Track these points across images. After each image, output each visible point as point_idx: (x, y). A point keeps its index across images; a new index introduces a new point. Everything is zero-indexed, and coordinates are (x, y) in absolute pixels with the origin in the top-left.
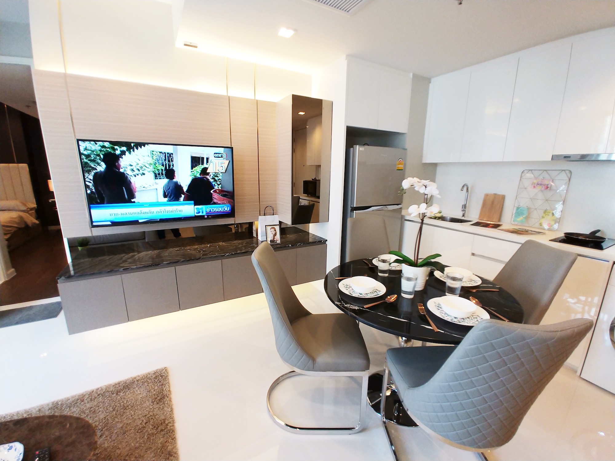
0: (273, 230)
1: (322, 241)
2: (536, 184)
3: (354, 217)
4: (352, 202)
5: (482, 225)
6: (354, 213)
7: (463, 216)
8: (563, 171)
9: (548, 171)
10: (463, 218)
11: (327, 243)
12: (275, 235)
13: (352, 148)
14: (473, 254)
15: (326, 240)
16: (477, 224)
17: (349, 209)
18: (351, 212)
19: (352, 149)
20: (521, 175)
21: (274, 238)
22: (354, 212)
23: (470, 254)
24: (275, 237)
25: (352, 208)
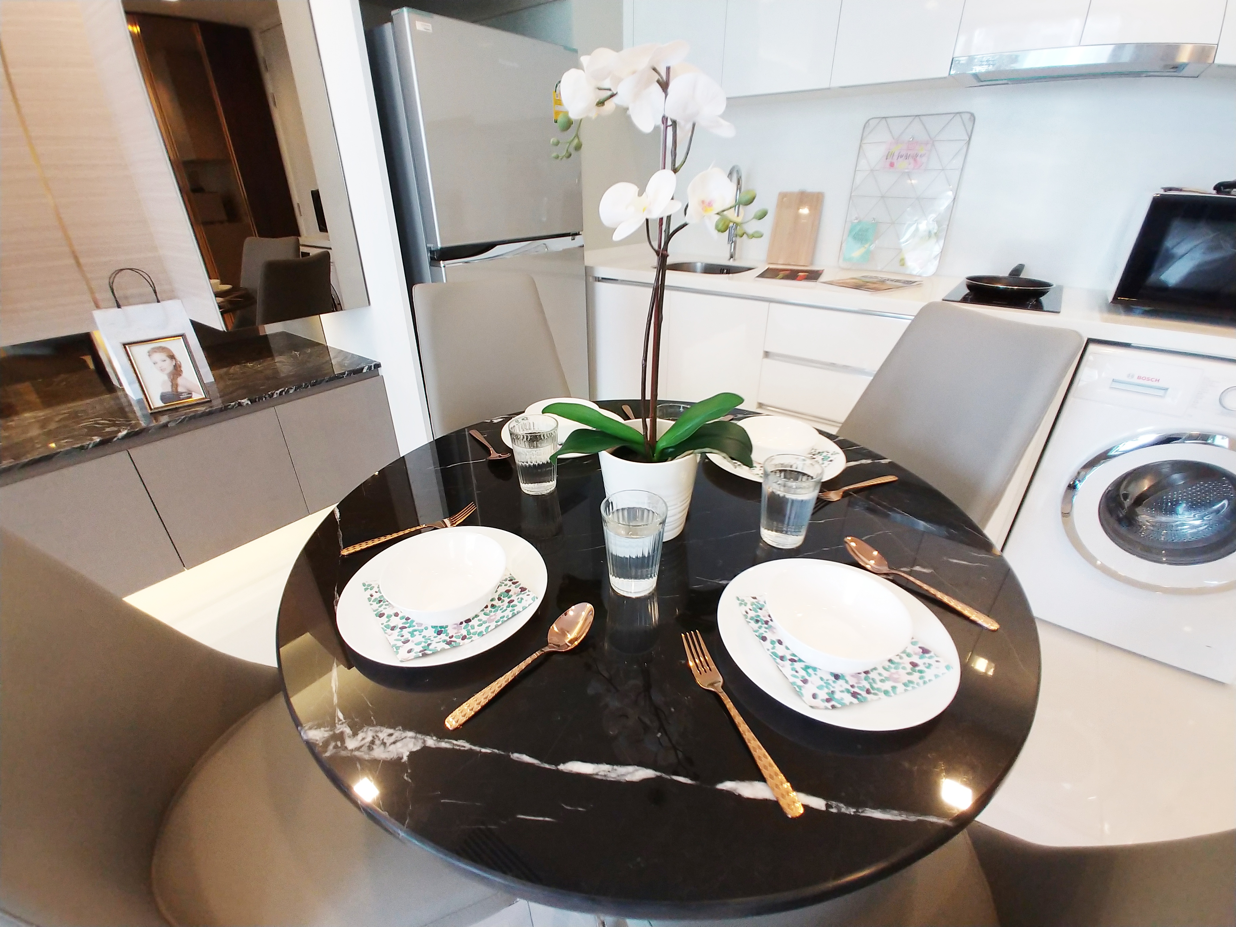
0: (159, 357)
1: (365, 371)
2: (895, 157)
3: (445, 281)
4: (430, 235)
5: (781, 274)
6: (443, 269)
7: (732, 257)
8: (958, 115)
9: (923, 118)
10: (731, 263)
11: (381, 371)
12: (177, 371)
13: (390, 23)
14: (767, 354)
15: (378, 366)
16: (770, 274)
17: (425, 257)
18: (431, 265)
19: (388, 27)
20: (862, 135)
21: (175, 385)
22: (442, 263)
23: (762, 354)
24: (180, 380)
25: (432, 252)
